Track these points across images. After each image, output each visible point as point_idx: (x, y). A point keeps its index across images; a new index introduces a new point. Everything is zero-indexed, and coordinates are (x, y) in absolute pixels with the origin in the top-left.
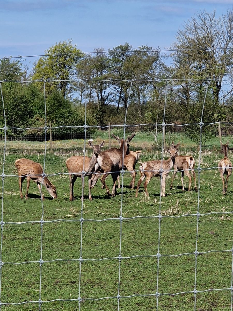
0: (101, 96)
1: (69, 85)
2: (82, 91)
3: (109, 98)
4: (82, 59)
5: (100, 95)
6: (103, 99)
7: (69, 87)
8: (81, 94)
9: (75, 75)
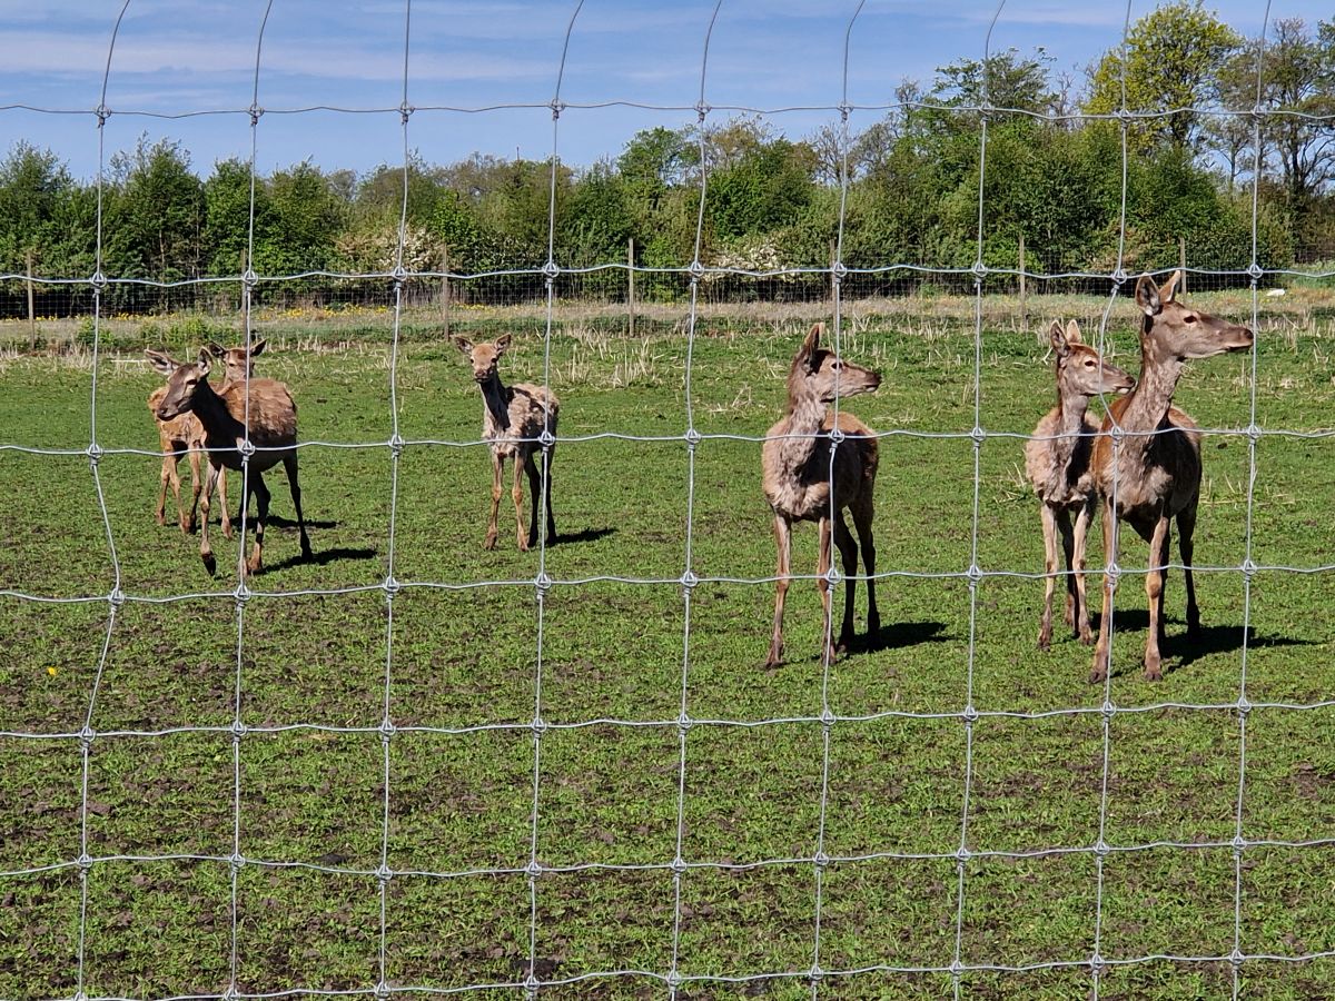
0: (1295, 162)
1: (1194, 132)
2: (1236, 148)
3: (1317, 167)
4: (1233, 52)
5: (1290, 161)
6: (1299, 172)
7: (1193, 137)
8: (1233, 158)
9: (1211, 103)
